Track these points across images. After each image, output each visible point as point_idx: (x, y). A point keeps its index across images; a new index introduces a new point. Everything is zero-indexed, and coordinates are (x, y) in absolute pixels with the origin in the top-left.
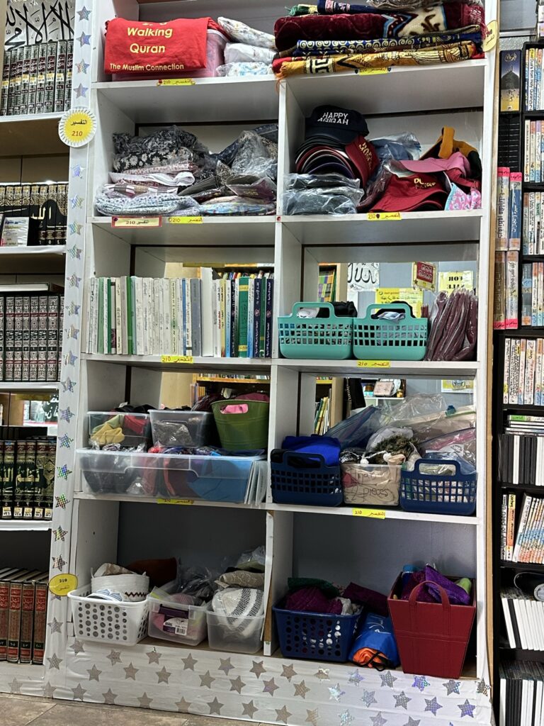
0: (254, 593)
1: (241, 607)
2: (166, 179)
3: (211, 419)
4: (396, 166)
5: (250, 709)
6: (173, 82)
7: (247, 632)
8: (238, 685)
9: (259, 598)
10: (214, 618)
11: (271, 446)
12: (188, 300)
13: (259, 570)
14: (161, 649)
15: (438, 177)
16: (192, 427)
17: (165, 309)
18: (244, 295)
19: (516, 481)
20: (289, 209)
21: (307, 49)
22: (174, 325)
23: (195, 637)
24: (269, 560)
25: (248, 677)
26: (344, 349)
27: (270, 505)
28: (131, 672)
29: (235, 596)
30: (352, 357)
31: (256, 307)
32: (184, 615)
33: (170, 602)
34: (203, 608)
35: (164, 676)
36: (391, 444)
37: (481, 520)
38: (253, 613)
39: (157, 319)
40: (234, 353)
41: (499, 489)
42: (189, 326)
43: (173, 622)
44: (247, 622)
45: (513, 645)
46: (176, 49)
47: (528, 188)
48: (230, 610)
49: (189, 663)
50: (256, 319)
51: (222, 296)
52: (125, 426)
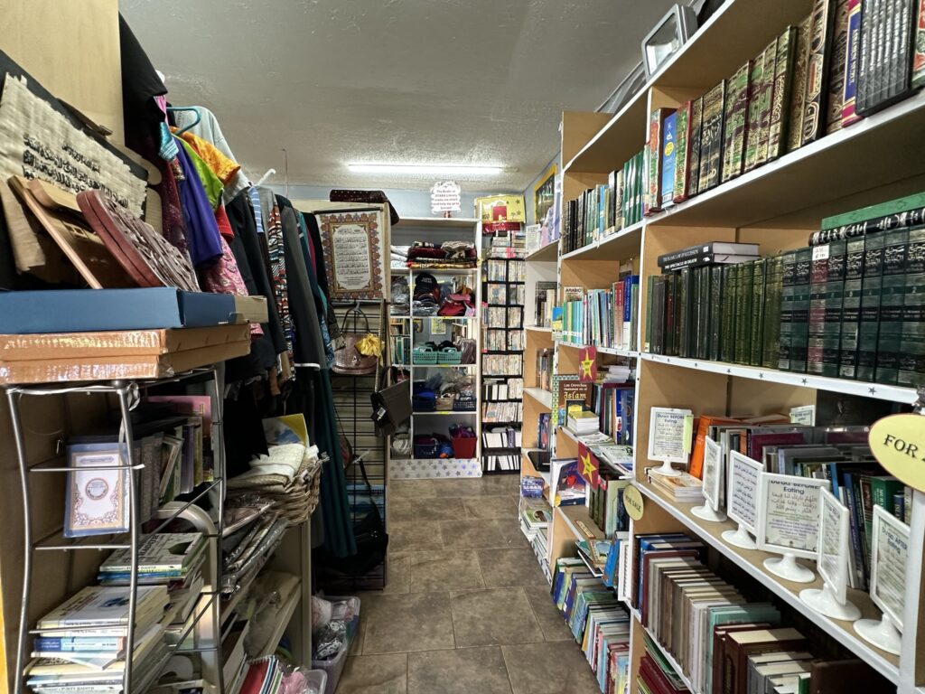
1: (403, 446)
4: (449, 298)
7: (406, 453)
9: (409, 441)
10: (395, 450)
11: (412, 392)
13: (409, 432)
15: (462, 303)
18: (400, 343)
19: (487, 399)
20: (415, 314)
21: (420, 260)
24: (412, 430)
25: (406, 466)
29: (401, 442)
30: (437, 363)
31: (405, 348)
36: (448, 390)
37: (477, 413)
38: (407, 446)
40: (397, 363)
41: (483, 400)
44: (406, 449)
45: (486, 447)
47: (490, 306)
48: (400, 446)
50: (405, 352)
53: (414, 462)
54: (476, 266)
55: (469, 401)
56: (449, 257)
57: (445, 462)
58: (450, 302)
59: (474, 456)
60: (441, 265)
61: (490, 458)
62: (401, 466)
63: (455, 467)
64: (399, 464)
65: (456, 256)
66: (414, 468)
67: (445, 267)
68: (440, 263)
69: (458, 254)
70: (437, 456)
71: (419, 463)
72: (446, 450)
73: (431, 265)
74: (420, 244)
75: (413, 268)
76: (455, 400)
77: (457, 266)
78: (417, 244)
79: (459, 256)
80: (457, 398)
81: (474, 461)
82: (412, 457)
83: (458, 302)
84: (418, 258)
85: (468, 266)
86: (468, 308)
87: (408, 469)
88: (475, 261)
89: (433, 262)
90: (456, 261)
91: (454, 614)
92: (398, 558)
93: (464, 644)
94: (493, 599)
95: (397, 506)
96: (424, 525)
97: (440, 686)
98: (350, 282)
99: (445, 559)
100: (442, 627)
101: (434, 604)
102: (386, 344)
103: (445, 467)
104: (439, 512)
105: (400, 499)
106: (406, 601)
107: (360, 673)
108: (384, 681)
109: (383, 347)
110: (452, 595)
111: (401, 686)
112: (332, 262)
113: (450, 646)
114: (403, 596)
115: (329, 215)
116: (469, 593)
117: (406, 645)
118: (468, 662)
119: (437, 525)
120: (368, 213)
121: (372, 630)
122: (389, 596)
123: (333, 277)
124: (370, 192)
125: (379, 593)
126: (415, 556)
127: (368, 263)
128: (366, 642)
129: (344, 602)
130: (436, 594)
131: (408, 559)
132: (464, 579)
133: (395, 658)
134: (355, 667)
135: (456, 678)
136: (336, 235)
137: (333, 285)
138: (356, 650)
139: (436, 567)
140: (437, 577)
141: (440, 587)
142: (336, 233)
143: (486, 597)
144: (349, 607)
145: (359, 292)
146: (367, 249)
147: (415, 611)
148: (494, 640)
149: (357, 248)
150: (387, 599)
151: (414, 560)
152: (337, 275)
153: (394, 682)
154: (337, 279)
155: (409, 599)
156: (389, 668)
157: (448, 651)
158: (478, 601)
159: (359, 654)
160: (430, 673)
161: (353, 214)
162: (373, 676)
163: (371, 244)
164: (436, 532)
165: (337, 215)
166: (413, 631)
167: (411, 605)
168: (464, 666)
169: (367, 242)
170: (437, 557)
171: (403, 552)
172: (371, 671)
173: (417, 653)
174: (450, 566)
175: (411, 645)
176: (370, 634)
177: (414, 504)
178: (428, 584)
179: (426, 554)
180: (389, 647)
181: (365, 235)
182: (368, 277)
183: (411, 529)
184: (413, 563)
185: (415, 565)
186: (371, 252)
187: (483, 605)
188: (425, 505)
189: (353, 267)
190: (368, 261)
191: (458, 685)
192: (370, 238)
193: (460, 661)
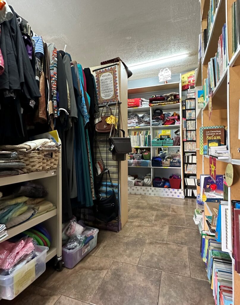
0: (150, 179)
1: (148, 181)
2: (134, 121)
3: (142, 155)
4: (168, 118)
5: (150, 194)
6: (135, 108)
7: (149, 184)
8: (148, 191)
9: (151, 180)
10: (144, 182)
11: (151, 159)
12: (138, 138)
13: (151, 176)
14: (137, 187)
15: (174, 119)
16: (140, 156)
17: (135, 140)
18: (146, 138)
19: (186, 162)
20: (153, 125)
21: (154, 103)
22: (136, 142)
23: (142, 185)
24: (152, 174)
25: (149, 190)
26: (161, 145)
27: (151, 167)
28: (133, 190)
29: (147, 179)
30: (162, 146)
31: (148, 139)
32: (140, 182)
33: (138, 180)
34: (143, 181)
35: (138, 190)
36: (168, 158)
37: (182, 168)
38: (150, 181)
39: (134, 142)
40: (145, 146)
41: (184, 163)
42: (139, 142)
43: (139, 183)
44: (149, 183)
45: (186, 185)
46: (135, 103)
47: (187, 120)
48: (147, 181)
49: (141, 188)
50: (148, 141)
51: (143, 138)
52: (130, 157)
53: (153, 188)
54: (179, 102)
55: (177, 162)
56: (167, 100)
57: (167, 189)
58: (168, 119)
59: (180, 188)
60: (163, 104)
61: (189, 190)
62: (147, 190)
63: (171, 192)
64: (146, 188)
65: (169, 99)
66: (153, 191)
67: (165, 104)
68: (163, 102)
69: (170, 98)
70: (163, 186)
71: (155, 189)
72: (167, 184)
73: (159, 104)
74: (154, 96)
75: (151, 106)
76: (171, 162)
77: (170, 103)
78: (153, 97)
79: (171, 99)
80: (171, 161)
81: (180, 190)
82: (152, 186)
83: (172, 119)
84: (153, 102)
85: (175, 102)
86: (176, 121)
87: (150, 192)
88: (179, 100)
89: (160, 103)
90: (170, 101)
91: (144, 249)
92: (131, 222)
93: (143, 265)
94: (167, 248)
95: (141, 204)
96: (148, 212)
97: (120, 281)
98: (106, 97)
99: (152, 226)
100: (136, 254)
101: (138, 243)
102: (119, 120)
103: (166, 192)
104: (158, 208)
105: (143, 201)
106: (125, 239)
107: (89, 262)
108: (96, 270)
109: (117, 121)
110: (147, 241)
111: (103, 275)
112: (99, 89)
113: (136, 263)
114: (125, 237)
115: (99, 71)
116: (156, 243)
117: (115, 257)
118: (141, 274)
119: (155, 213)
120: (113, 67)
121: (105, 246)
122: (119, 235)
123: (100, 95)
124: (114, 59)
125: (115, 233)
126: (139, 222)
127: (113, 87)
128: (99, 251)
129: (92, 230)
130: (140, 239)
131: (135, 223)
132: (157, 236)
133: (107, 261)
134: (89, 260)
135: (131, 280)
136: (101, 78)
137: (100, 98)
138: (93, 253)
139: (146, 228)
140: (144, 233)
141: (143, 237)
142: (101, 77)
143: (165, 246)
144: (93, 232)
145: (109, 100)
146: (112, 81)
147: (127, 244)
148: (159, 268)
149: (109, 82)
150: (118, 236)
151: (137, 224)
152: (101, 94)
153: (101, 271)
154: (101, 96)
155: (127, 239)
156: (102, 265)
157: (133, 265)
158: (160, 247)
159: (93, 255)
160: (119, 273)
161: (107, 68)
162: (93, 266)
163: (114, 79)
164: (153, 215)
165: (101, 70)
166: (121, 252)
167: (126, 241)
168: (138, 275)
169: (112, 79)
170: (148, 225)
171: (135, 220)
172: (93, 264)
173: (118, 262)
174: (152, 229)
175: (117, 258)
176: (102, 248)
177: (148, 204)
178: (138, 234)
179: (144, 223)
180: (107, 256)
181: (112, 76)
182: (112, 93)
183: (142, 213)
184: (136, 225)
185: (136, 226)
186: (114, 82)
187: (161, 249)
188: (153, 205)
189: (107, 90)
190: (113, 86)
191: (130, 284)
192: (114, 76)
193: (137, 273)
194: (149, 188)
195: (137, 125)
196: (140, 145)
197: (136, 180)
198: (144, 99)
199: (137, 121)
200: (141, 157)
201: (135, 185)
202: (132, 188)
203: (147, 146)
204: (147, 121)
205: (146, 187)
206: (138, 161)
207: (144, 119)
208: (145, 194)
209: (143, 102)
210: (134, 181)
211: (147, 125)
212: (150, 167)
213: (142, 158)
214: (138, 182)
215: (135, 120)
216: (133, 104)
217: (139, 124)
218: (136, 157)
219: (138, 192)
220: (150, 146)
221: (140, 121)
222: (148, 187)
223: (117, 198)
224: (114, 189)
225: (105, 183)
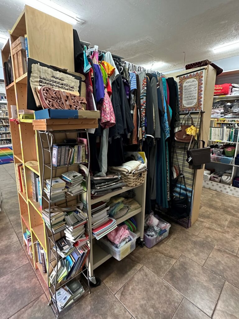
0: (229, 177)
1: (227, 179)
2: (218, 111)
3: (224, 151)
5: (227, 192)
6: (222, 96)
7: (228, 182)
8: (225, 189)
9: (230, 178)
10: (222, 179)
11: (235, 156)
12: (221, 132)
13: (231, 174)
14: (212, 182)
16: (220, 152)
17: (217, 133)
18: (232, 132)
22: (218, 136)
23: (219, 181)
24: (233, 173)
25: (227, 188)
27: (234, 165)
28: (208, 184)
29: (226, 177)
31: (234, 134)
32: (217, 178)
33: (214, 176)
34: (220, 178)
35: (213, 185)
38: (229, 180)
39: (215, 135)
40: (229, 141)
42: (221, 136)
43: (215, 179)
44: (228, 181)
46: (223, 91)
48: (225, 179)
49: (217, 185)
50: (234, 136)
51: (228, 131)
53: (232, 188)
66: (231, 190)
71: (235, 189)
82: (231, 185)
87: (228, 190)
91: (211, 254)
92: (201, 221)
93: (208, 267)
94: (236, 261)
95: (214, 202)
96: (222, 215)
97: (187, 273)
98: (188, 104)
99: (223, 232)
100: (203, 255)
101: (205, 245)
102: (199, 131)
104: (234, 213)
105: (218, 200)
106: (194, 237)
107: (162, 248)
108: (168, 256)
109: (198, 132)
110: (216, 247)
111: (172, 262)
112: (182, 96)
113: (201, 264)
114: (193, 235)
115: (182, 76)
116: (225, 251)
117: (183, 251)
118: (205, 275)
119: (229, 218)
120: (199, 72)
121: (175, 239)
122: (188, 232)
123: (182, 102)
124: (201, 62)
125: (185, 229)
126: (209, 224)
127: (197, 95)
128: (170, 241)
129: (165, 223)
130: (208, 242)
131: (205, 224)
132: (227, 245)
133: (176, 252)
134: (162, 246)
135: (195, 276)
136: (184, 84)
137: (181, 105)
138: (165, 241)
139: (216, 233)
140: (214, 237)
141: (212, 241)
142: (185, 83)
143: (233, 258)
144: (166, 226)
145: (191, 108)
146: (197, 88)
147: (195, 243)
148: (224, 276)
149: (193, 89)
150: (187, 232)
151: (207, 225)
152: (183, 101)
153: (171, 259)
154: (183, 103)
155: (195, 238)
156: (172, 254)
157: (199, 265)
158: (228, 257)
159: (165, 243)
160: (186, 266)
161: (192, 74)
162: (165, 252)
163: (199, 86)
164: (226, 220)
165: (186, 76)
166: (189, 249)
167: (194, 240)
168: (202, 275)
169: (197, 85)
170: (219, 230)
171: (205, 220)
172: (166, 250)
173: (185, 257)
174: (223, 236)
175: (185, 253)
176: (173, 240)
177: (223, 205)
178: (207, 237)
179: (214, 226)
180: (177, 248)
181: (197, 82)
182: (196, 101)
183: (214, 214)
184: (206, 226)
185: (206, 227)
186: (199, 90)
187: (229, 260)
188: (229, 207)
189: (190, 97)
190: (197, 94)
191: (194, 278)
192: (199, 83)
193: (201, 272)
194: (227, 186)
195: (222, 116)
196: (222, 140)
197: (212, 175)
198: (235, 85)
199: (222, 111)
200: (222, 152)
201: (210, 179)
202: (207, 182)
203: (231, 141)
204: (235, 113)
205: (224, 185)
206: (217, 157)
207: (232, 109)
208: (221, 191)
209: (234, 89)
210: (209, 176)
211: (235, 116)
212: (232, 165)
213: (224, 153)
214: (214, 177)
215: (220, 110)
216: (220, 91)
217: (225, 115)
218: (216, 152)
219: (214, 188)
220: (236, 142)
221: (226, 111)
222: (225, 185)
223: (190, 201)
224: (188, 193)
225: (179, 186)
